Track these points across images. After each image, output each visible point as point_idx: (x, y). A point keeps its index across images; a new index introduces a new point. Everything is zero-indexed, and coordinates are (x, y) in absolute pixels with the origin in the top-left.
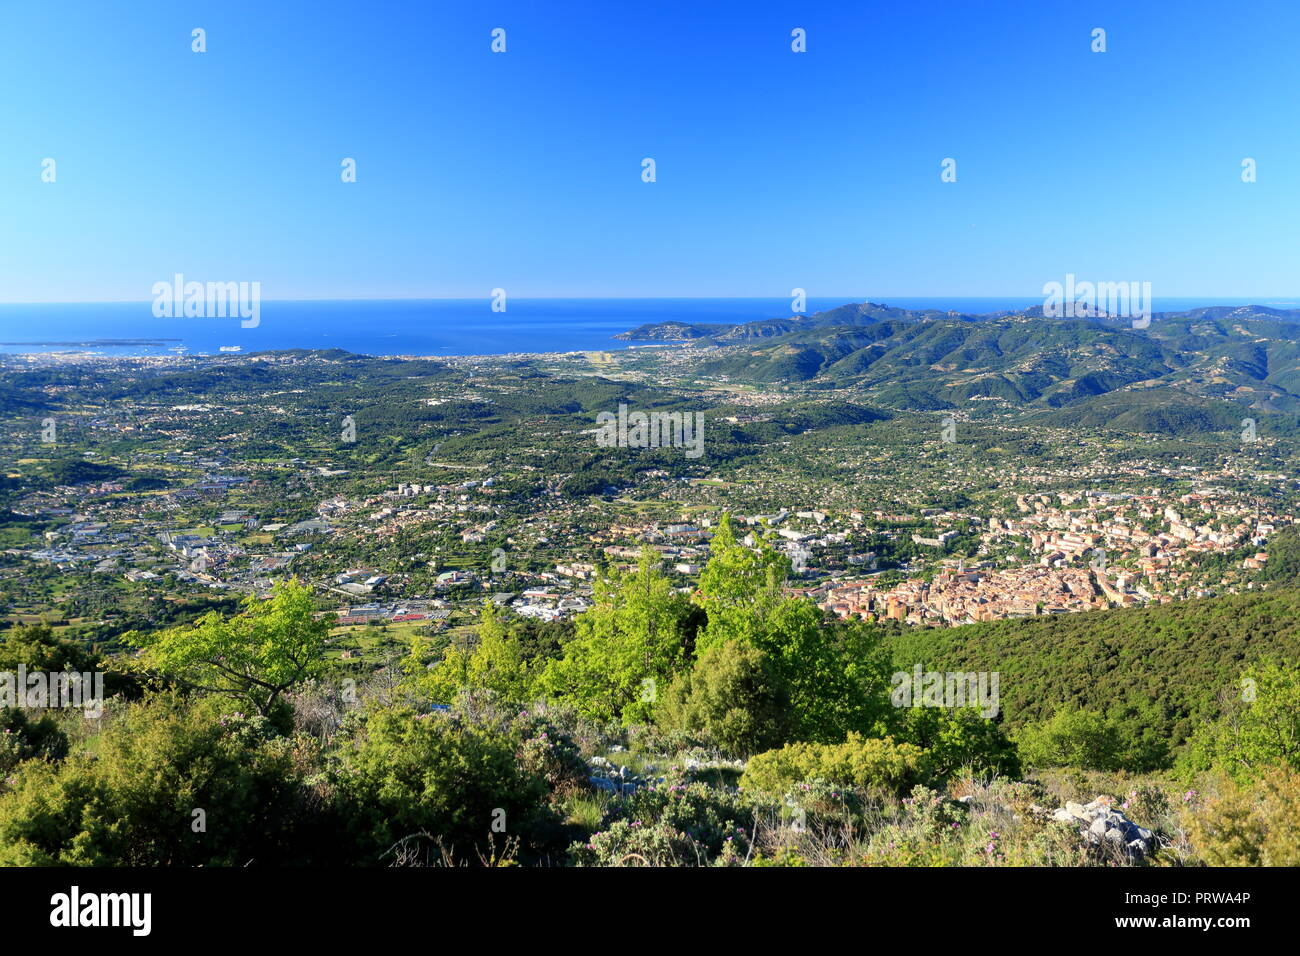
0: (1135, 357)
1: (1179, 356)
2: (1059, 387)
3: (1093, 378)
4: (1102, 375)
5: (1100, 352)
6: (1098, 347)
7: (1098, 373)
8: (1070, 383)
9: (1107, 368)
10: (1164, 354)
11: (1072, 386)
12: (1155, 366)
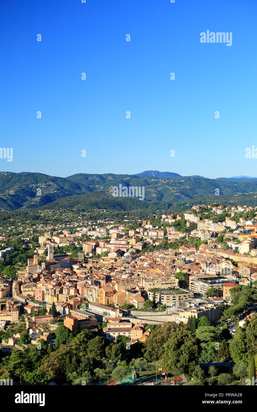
0: (67, 188)
1: (89, 187)
2: (32, 201)
3: (49, 197)
4: (53, 195)
5: (49, 185)
6: (48, 184)
7: (51, 194)
8: (37, 199)
9: (56, 192)
10: (81, 187)
11: (38, 201)
12: (78, 191)
